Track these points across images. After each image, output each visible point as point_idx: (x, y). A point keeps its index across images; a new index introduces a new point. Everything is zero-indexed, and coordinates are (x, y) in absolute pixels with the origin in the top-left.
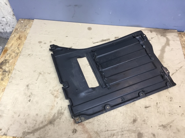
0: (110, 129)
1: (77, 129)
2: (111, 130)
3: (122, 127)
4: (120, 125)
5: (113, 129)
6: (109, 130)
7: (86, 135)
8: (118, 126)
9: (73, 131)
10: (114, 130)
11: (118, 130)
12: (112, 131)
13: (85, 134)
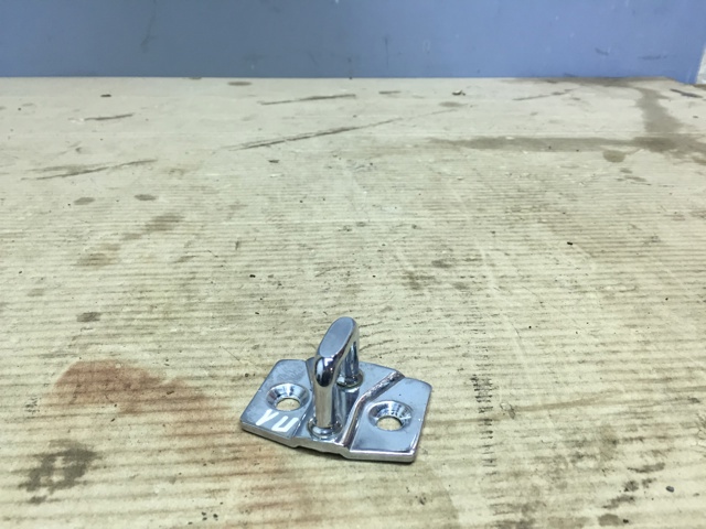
0: (538, 401)
1: (101, 447)
2: (553, 399)
3: (658, 370)
4: (619, 356)
5: (568, 390)
6: (522, 403)
7: (237, 482)
8: (612, 367)
9: (36, 464)
10: (583, 403)
11: (636, 396)
12: (573, 410)
13: (219, 476)
